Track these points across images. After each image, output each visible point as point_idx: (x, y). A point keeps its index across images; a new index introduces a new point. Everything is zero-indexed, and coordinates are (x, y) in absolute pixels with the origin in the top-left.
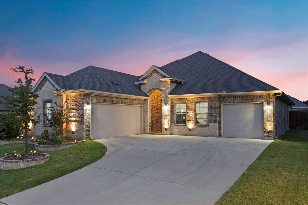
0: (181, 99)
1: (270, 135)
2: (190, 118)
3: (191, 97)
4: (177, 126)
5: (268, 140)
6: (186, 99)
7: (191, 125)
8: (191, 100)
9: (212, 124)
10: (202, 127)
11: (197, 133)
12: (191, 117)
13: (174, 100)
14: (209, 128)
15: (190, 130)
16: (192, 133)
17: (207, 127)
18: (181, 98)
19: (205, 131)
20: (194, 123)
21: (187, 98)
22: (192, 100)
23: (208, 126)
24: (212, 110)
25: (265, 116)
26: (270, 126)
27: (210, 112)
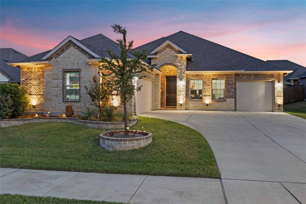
0: (197, 75)
1: (280, 108)
2: (207, 94)
3: (208, 74)
4: (193, 102)
5: (279, 112)
6: (202, 75)
7: (208, 100)
8: (208, 76)
9: (229, 99)
10: (220, 102)
11: (214, 108)
12: (208, 92)
13: (190, 76)
14: (226, 103)
15: (207, 105)
16: (208, 107)
17: (224, 102)
18: (197, 74)
19: (222, 105)
20: (211, 99)
21: (203, 75)
22: (209, 77)
23: (225, 101)
24: (230, 86)
25: (276, 93)
26: (280, 101)
27: (228, 88)
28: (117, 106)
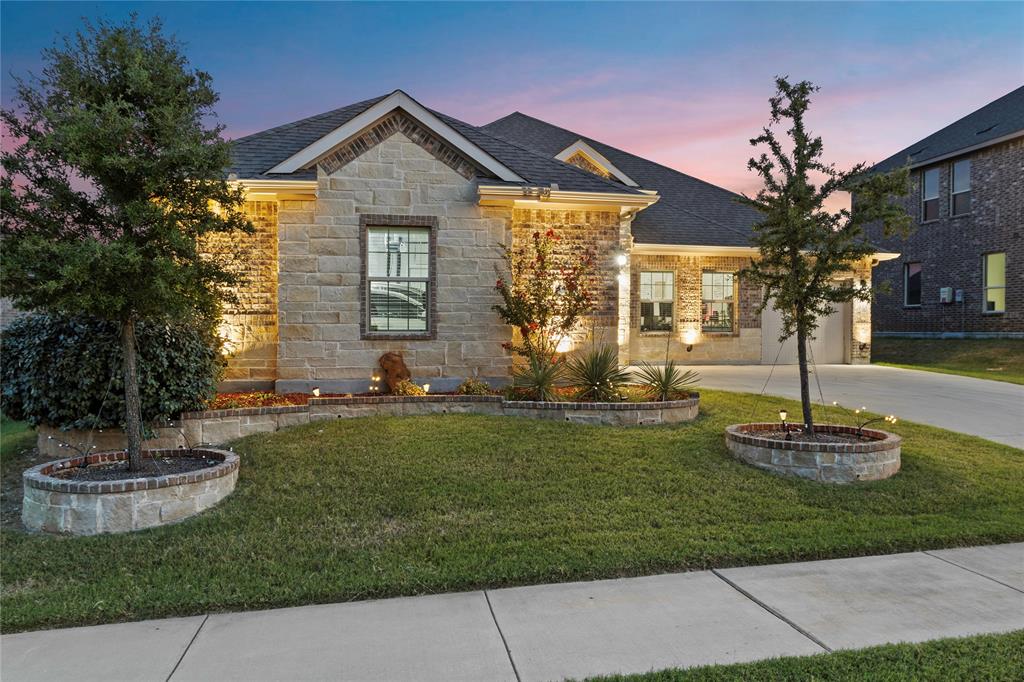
0: (662, 258)
1: (863, 354)
2: (689, 314)
3: (692, 255)
4: (649, 339)
5: (861, 364)
6: (676, 259)
7: (690, 334)
8: (691, 261)
9: (749, 330)
10: (722, 339)
11: (707, 356)
12: (693, 311)
13: (640, 259)
14: (739, 342)
15: (690, 348)
16: (693, 355)
17: (735, 339)
18: (662, 254)
19: (730, 348)
20: (700, 329)
21: (679, 257)
22: (695, 263)
23: (738, 336)
24: (750, 292)
25: (855, 312)
26: (863, 334)
27: (744, 298)
28: (569, 353)
